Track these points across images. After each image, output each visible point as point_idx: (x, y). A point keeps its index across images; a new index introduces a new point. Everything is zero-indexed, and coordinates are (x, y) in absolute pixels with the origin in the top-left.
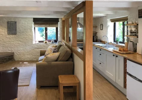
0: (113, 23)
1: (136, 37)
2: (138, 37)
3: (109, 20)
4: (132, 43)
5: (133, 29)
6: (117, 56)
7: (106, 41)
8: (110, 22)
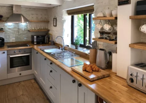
0: (70, 17)
1: (113, 42)
2: (116, 43)
3: (64, 11)
4: (103, 52)
5: (107, 27)
6: (80, 85)
7: (61, 43)
8: (67, 15)
